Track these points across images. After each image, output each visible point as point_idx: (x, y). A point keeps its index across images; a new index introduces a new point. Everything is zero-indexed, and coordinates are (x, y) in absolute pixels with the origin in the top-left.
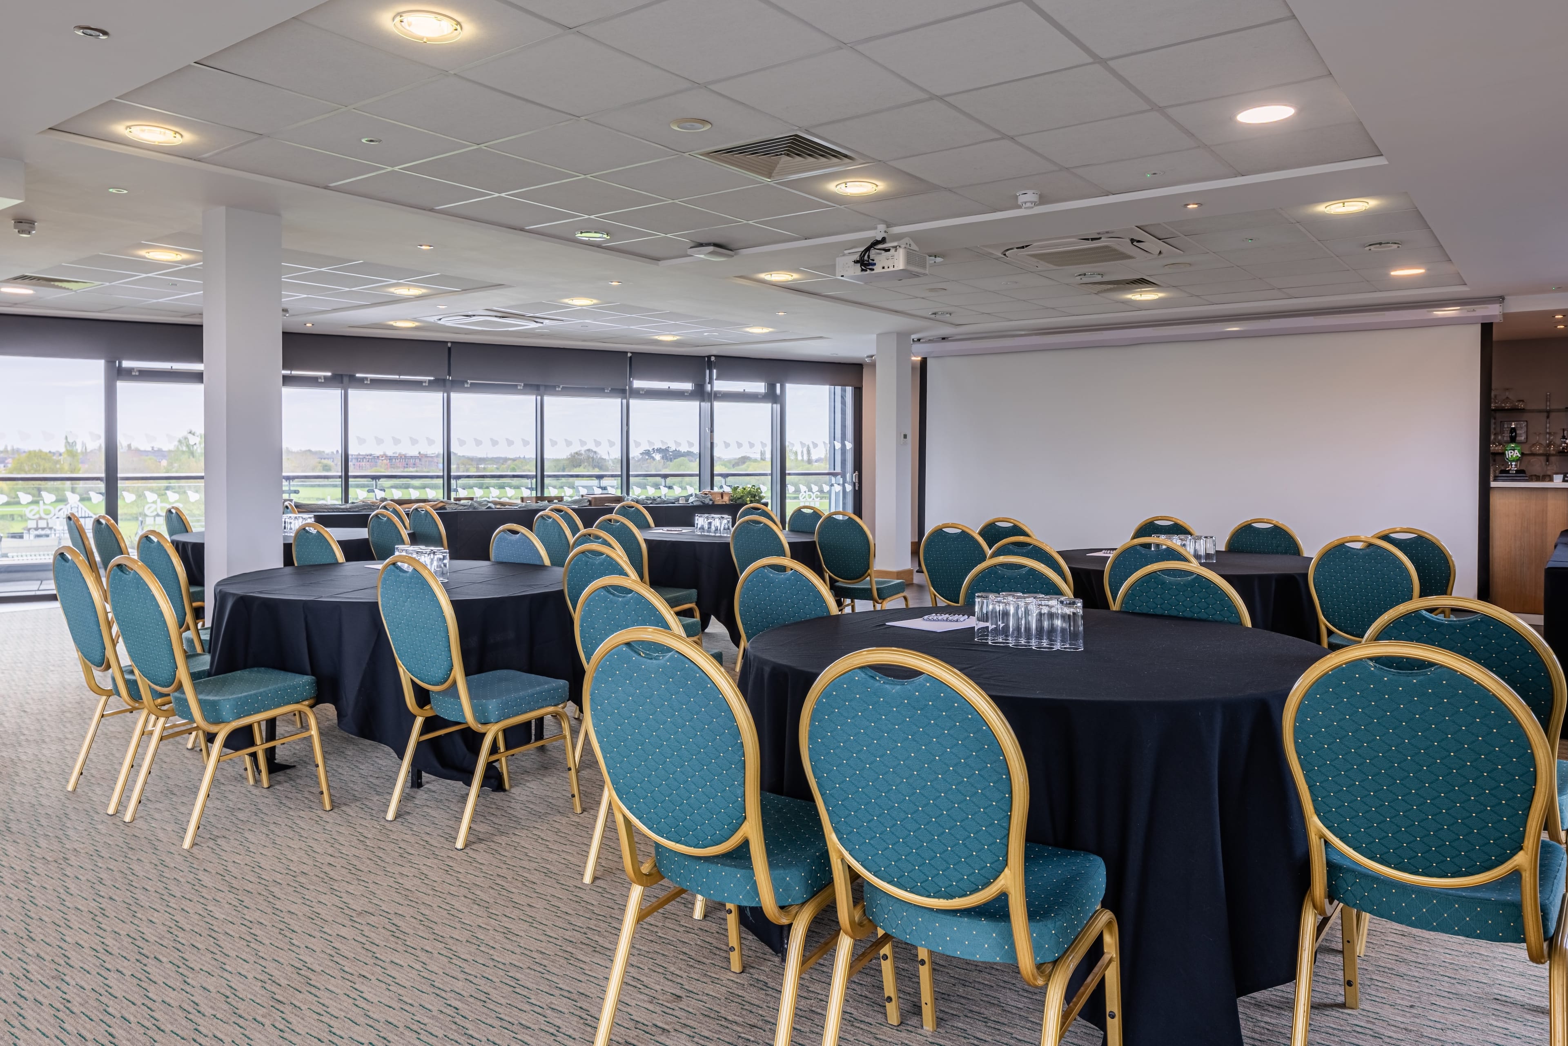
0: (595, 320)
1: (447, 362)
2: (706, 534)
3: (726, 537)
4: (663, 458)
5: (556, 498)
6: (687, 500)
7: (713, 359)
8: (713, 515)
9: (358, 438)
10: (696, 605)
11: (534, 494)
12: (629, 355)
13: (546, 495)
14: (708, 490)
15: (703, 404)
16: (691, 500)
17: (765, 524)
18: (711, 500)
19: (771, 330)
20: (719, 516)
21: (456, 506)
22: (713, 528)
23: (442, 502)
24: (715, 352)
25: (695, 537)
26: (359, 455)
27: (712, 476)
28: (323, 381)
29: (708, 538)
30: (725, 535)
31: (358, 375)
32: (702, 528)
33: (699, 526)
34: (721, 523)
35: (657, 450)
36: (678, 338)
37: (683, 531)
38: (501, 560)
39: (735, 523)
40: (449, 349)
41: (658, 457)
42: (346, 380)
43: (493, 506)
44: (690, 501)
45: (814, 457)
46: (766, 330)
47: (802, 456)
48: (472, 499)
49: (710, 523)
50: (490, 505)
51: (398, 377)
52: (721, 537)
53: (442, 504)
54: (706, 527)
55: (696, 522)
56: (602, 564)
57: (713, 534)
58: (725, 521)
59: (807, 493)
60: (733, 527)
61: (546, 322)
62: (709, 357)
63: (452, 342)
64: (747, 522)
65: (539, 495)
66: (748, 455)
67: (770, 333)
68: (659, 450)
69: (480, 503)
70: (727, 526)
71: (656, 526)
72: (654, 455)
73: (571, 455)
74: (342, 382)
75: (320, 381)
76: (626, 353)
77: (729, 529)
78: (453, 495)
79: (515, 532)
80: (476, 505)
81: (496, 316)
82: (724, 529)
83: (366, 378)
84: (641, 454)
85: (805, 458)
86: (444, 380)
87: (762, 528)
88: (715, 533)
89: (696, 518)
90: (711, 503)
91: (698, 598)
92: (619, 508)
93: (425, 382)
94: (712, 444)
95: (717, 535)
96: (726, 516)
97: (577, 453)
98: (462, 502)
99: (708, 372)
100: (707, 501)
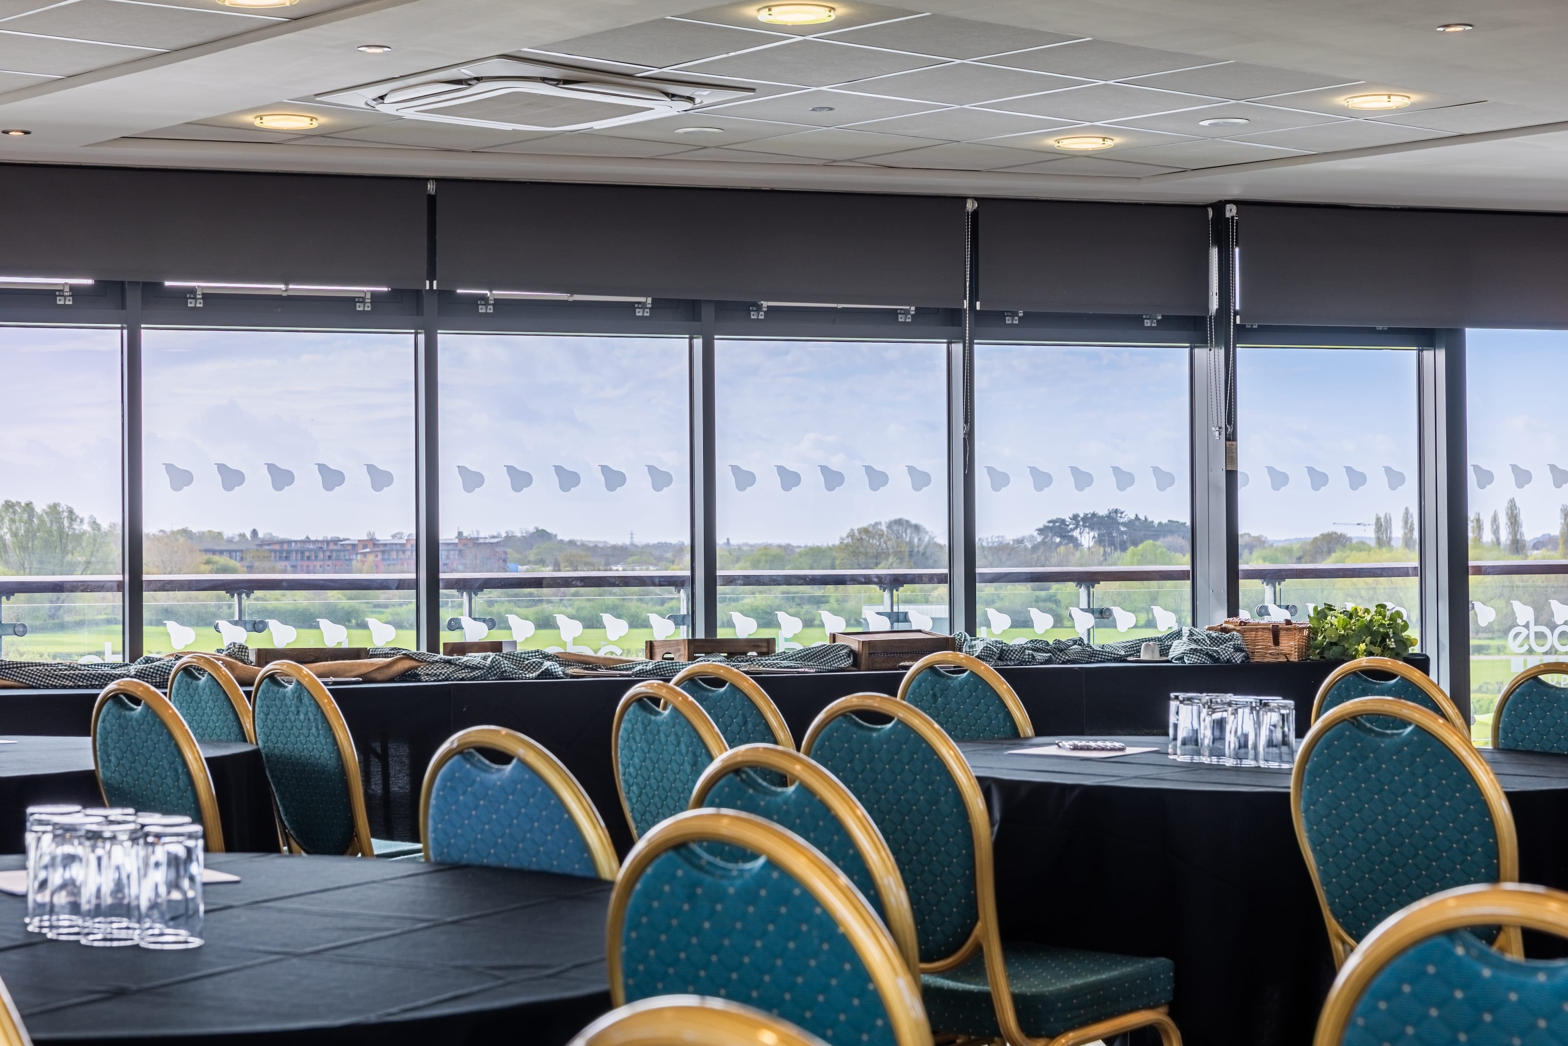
0: (852, 84)
1: (425, 240)
2: (1206, 760)
3: (1278, 772)
4: (1100, 541)
5: (753, 644)
6: (1164, 651)
7: (1231, 211)
8: (1230, 697)
9: (170, 469)
10: (1171, 1014)
11: (683, 633)
12: (971, 206)
13: (722, 633)
14: (1220, 617)
15: (1201, 353)
16: (1178, 648)
17: (1420, 730)
18: (1238, 649)
19: (1415, 98)
20: (1251, 699)
21: (448, 670)
22: (1231, 740)
23: (408, 657)
24: (1236, 192)
25: (1167, 773)
26: (308, 541)
27: (1233, 575)
28: (69, 302)
29: (1214, 777)
30: (1274, 765)
31: (167, 284)
32: (1193, 740)
33: (1182, 734)
34: (1258, 724)
35: (1085, 519)
36: (1118, 140)
37: (1129, 750)
38: (455, 856)
39: (1308, 727)
40: (432, 199)
41: (1087, 538)
42: (134, 297)
43: (558, 669)
44: (1174, 652)
45: (1529, 534)
46: (1398, 101)
47: (1496, 531)
48: (496, 647)
49: (1220, 724)
50: (547, 664)
51: (282, 287)
52: (1257, 770)
53: (407, 664)
54: (1206, 735)
55: (1172, 719)
56: (749, 895)
57: (1229, 762)
58: (1273, 717)
59: (1533, 628)
60: (1300, 734)
61: (703, 96)
62: (1219, 206)
63: (439, 180)
64: (1353, 720)
65: (700, 634)
66: (1339, 530)
67: (1413, 109)
68: (1090, 521)
69: (518, 660)
70: (1278, 736)
71: (1038, 733)
72: (1076, 533)
73: (851, 535)
74: (123, 306)
75: (60, 301)
76: (963, 199)
77: (1285, 742)
78: (446, 637)
79: (501, 757)
80: (506, 664)
81: (544, 80)
82: (1270, 744)
83: (192, 291)
84: (1041, 531)
85: (1505, 536)
86: (417, 294)
87: (1408, 741)
88: (1237, 757)
89: (1173, 704)
90: (1238, 658)
91: (1176, 991)
92: (919, 672)
93: (363, 300)
94: (1231, 476)
95: (1249, 763)
96: (1276, 701)
97: (865, 531)
98: (474, 658)
99: (1214, 253)
100: (1225, 652)
